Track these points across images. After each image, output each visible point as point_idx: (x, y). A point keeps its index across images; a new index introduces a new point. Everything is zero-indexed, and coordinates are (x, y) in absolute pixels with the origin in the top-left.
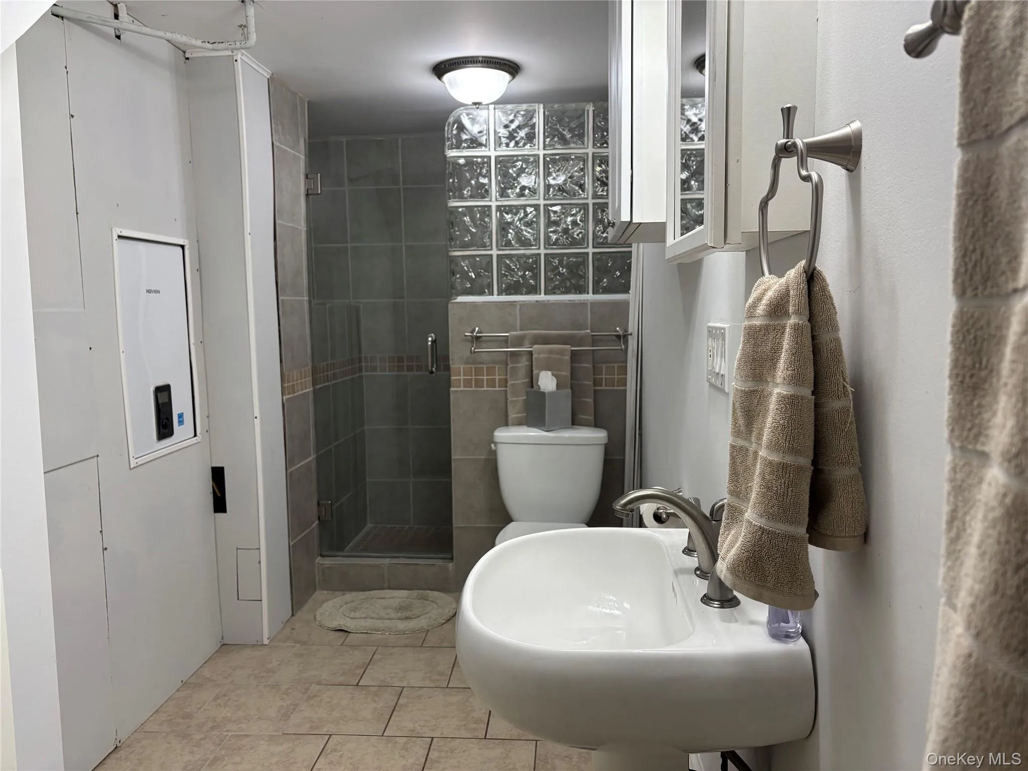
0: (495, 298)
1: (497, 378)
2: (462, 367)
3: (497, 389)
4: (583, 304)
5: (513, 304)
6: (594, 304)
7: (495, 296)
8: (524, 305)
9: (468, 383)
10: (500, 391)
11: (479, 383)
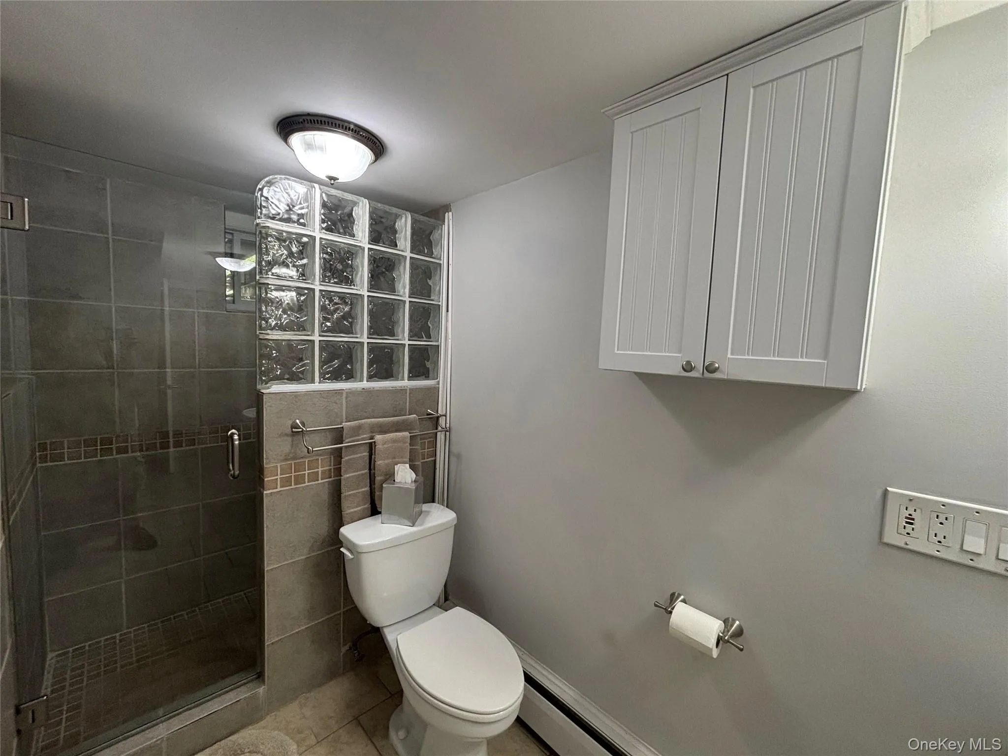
0: (317, 386)
1: (320, 470)
2: (279, 465)
3: (320, 481)
4: (403, 391)
5: (339, 392)
6: (413, 390)
7: (317, 384)
8: (350, 393)
9: (286, 482)
10: (323, 483)
11: (299, 480)
